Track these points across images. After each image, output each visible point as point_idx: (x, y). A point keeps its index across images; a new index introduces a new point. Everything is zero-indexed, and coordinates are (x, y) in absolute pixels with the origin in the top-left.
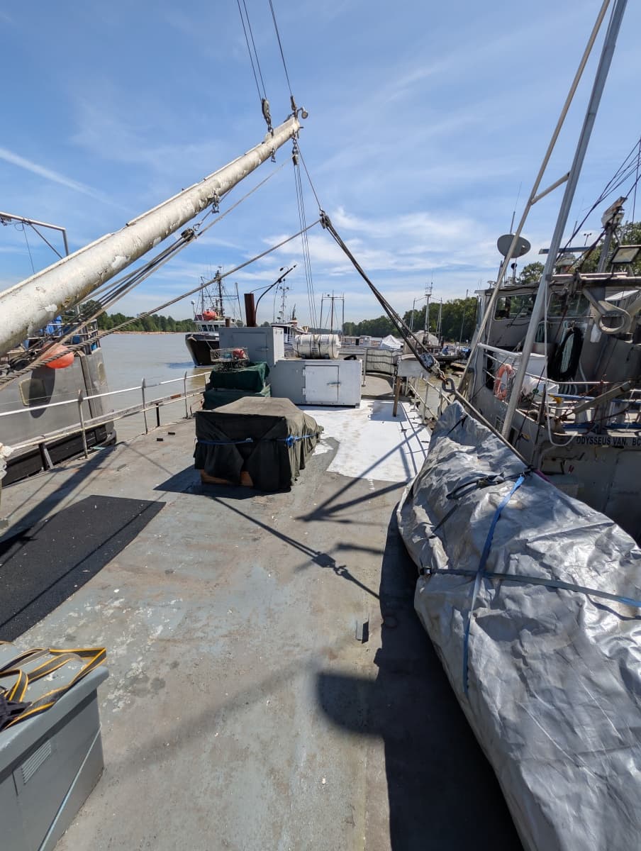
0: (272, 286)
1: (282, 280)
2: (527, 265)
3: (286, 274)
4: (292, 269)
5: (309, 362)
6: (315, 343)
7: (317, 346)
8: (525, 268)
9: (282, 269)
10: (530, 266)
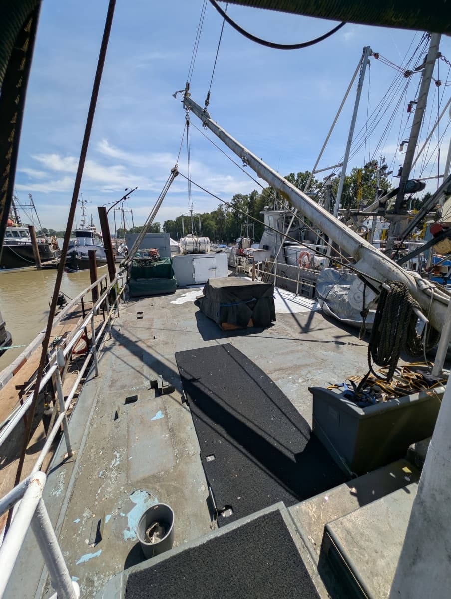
0: (119, 202)
1: (127, 197)
2: (235, 195)
3: (129, 193)
4: (134, 190)
5: (195, 255)
6: (196, 243)
7: (198, 245)
8: (234, 197)
9: (126, 189)
10: (236, 195)
